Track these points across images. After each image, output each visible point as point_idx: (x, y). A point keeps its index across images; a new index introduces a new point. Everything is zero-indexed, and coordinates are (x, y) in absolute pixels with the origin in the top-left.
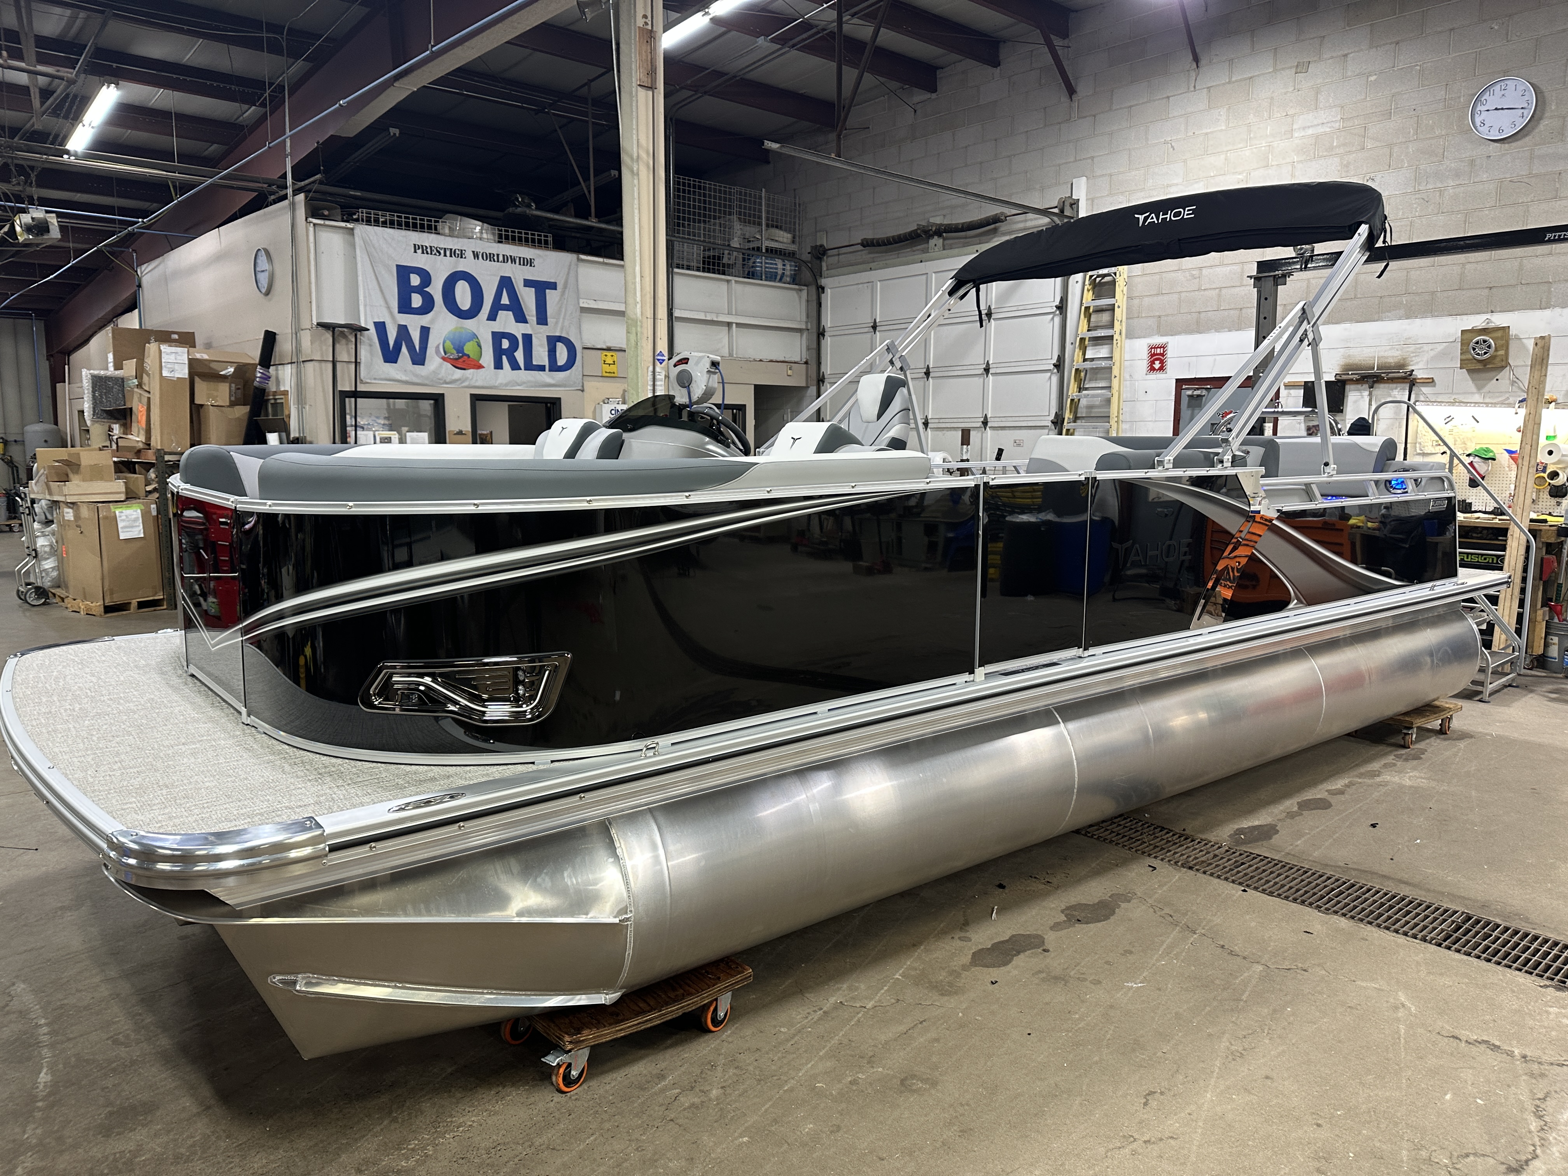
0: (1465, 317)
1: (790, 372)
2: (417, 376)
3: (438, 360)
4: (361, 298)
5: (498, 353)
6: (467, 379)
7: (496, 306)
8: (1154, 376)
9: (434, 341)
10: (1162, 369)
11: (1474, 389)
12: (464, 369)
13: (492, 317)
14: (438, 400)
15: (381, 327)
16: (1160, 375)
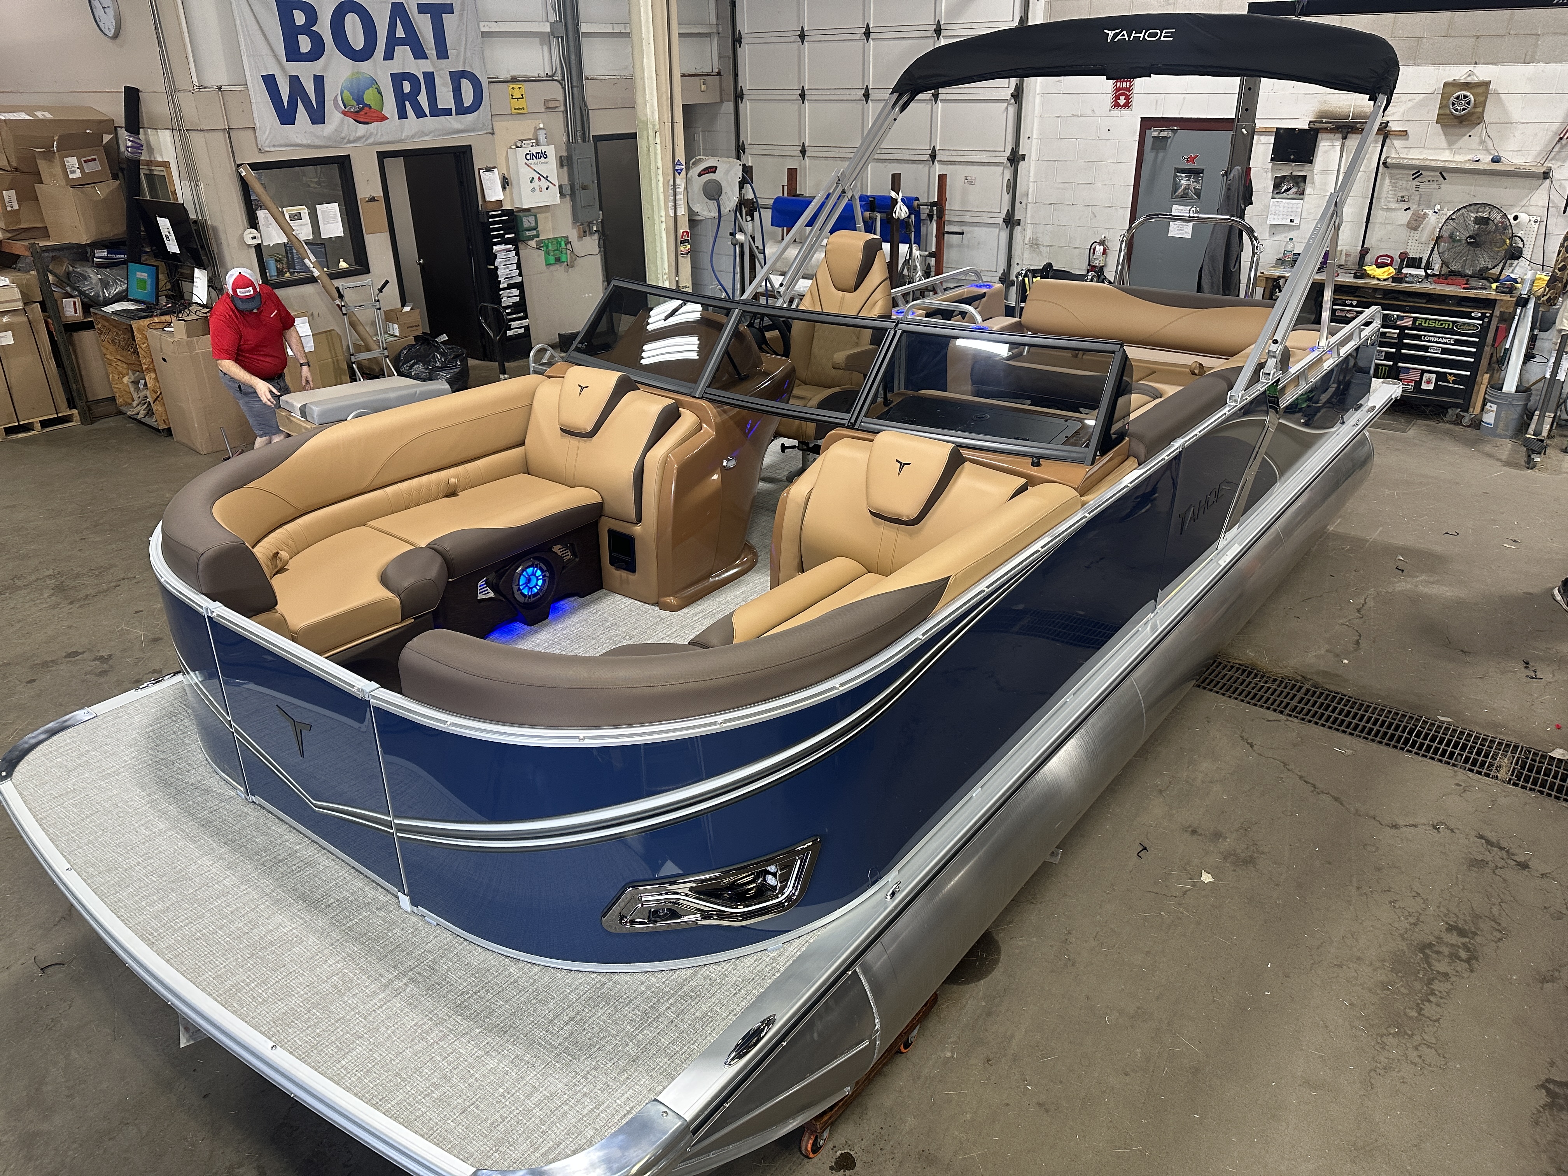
0: (1448, 67)
1: (703, 87)
2: (317, 137)
3: (338, 116)
4: (243, 47)
5: (401, 99)
6: (371, 134)
7: (392, 43)
8: (1117, 113)
9: (332, 92)
10: (1127, 105)
11: (1444, 144)
12: (368, 123)
13: (389, 55)
14: (343, 164)
15: (270, 81)
16: (1125, 112)
